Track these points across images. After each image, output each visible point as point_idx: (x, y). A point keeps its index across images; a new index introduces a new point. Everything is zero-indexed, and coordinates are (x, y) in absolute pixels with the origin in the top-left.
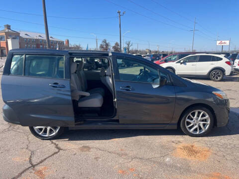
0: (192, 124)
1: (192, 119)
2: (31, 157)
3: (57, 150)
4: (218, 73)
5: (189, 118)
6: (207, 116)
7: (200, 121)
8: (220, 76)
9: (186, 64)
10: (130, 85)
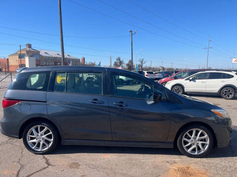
0: (189, 144)
1: (190, 138)
2: (19, 171)
3: (46, 165)
4: (229, 91)
5: (186, 136)
6: (206, 136)
7: (199, 140)
8: (231, 94)
9: (195, 81)
10: (124, 101)
